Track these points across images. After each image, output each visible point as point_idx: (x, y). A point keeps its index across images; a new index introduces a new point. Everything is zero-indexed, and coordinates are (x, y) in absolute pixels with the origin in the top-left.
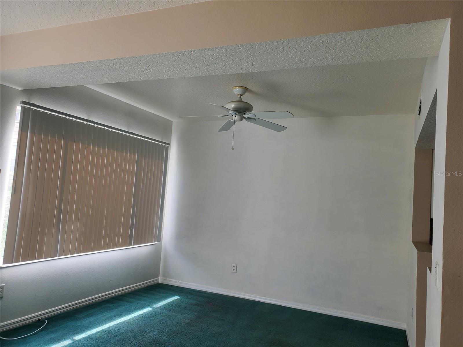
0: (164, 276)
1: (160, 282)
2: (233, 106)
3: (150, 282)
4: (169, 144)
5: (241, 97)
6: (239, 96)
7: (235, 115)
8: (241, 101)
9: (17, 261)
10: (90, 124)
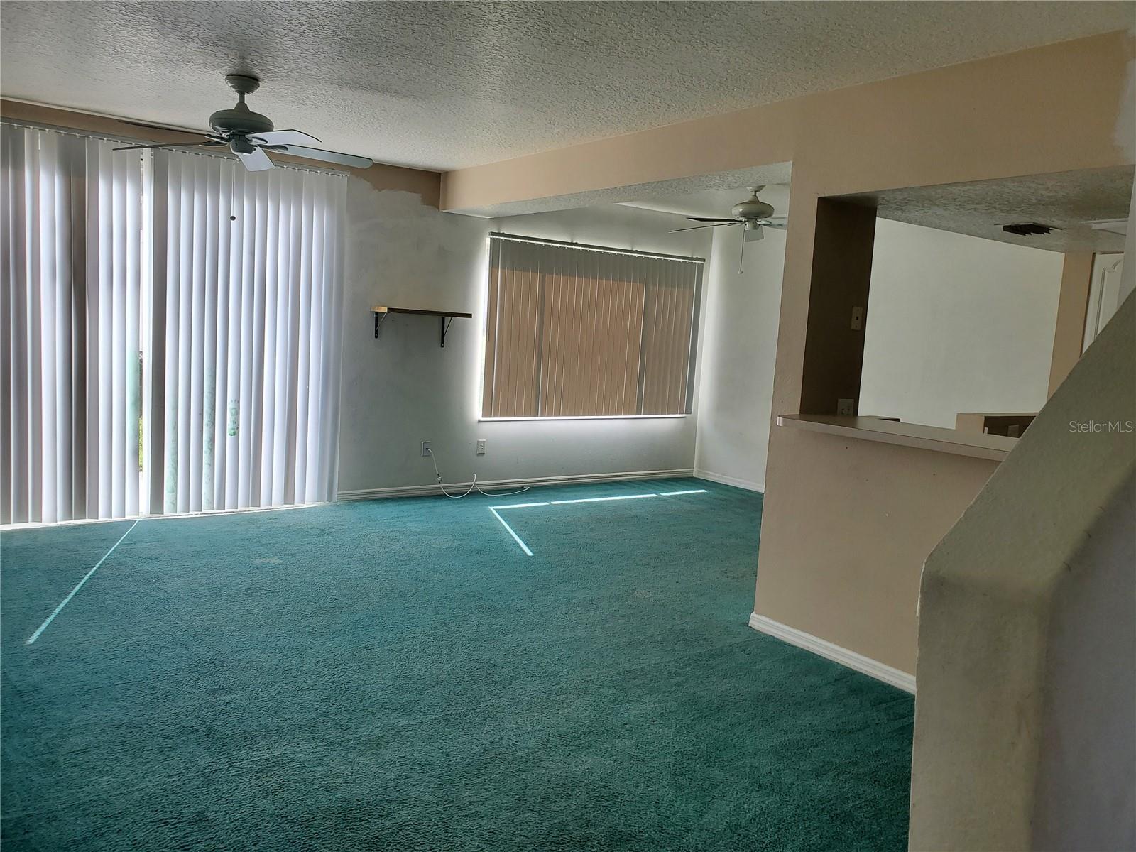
0: (700, 467)
1: (694, 476)
2: (741, 210)
3: (677, 472)
4: (704, 260)
5: (755, 194)
6: (753, 193)
7: (745, 221)
8: (755, 201)
9: (495, 416)
10: (573, 247)
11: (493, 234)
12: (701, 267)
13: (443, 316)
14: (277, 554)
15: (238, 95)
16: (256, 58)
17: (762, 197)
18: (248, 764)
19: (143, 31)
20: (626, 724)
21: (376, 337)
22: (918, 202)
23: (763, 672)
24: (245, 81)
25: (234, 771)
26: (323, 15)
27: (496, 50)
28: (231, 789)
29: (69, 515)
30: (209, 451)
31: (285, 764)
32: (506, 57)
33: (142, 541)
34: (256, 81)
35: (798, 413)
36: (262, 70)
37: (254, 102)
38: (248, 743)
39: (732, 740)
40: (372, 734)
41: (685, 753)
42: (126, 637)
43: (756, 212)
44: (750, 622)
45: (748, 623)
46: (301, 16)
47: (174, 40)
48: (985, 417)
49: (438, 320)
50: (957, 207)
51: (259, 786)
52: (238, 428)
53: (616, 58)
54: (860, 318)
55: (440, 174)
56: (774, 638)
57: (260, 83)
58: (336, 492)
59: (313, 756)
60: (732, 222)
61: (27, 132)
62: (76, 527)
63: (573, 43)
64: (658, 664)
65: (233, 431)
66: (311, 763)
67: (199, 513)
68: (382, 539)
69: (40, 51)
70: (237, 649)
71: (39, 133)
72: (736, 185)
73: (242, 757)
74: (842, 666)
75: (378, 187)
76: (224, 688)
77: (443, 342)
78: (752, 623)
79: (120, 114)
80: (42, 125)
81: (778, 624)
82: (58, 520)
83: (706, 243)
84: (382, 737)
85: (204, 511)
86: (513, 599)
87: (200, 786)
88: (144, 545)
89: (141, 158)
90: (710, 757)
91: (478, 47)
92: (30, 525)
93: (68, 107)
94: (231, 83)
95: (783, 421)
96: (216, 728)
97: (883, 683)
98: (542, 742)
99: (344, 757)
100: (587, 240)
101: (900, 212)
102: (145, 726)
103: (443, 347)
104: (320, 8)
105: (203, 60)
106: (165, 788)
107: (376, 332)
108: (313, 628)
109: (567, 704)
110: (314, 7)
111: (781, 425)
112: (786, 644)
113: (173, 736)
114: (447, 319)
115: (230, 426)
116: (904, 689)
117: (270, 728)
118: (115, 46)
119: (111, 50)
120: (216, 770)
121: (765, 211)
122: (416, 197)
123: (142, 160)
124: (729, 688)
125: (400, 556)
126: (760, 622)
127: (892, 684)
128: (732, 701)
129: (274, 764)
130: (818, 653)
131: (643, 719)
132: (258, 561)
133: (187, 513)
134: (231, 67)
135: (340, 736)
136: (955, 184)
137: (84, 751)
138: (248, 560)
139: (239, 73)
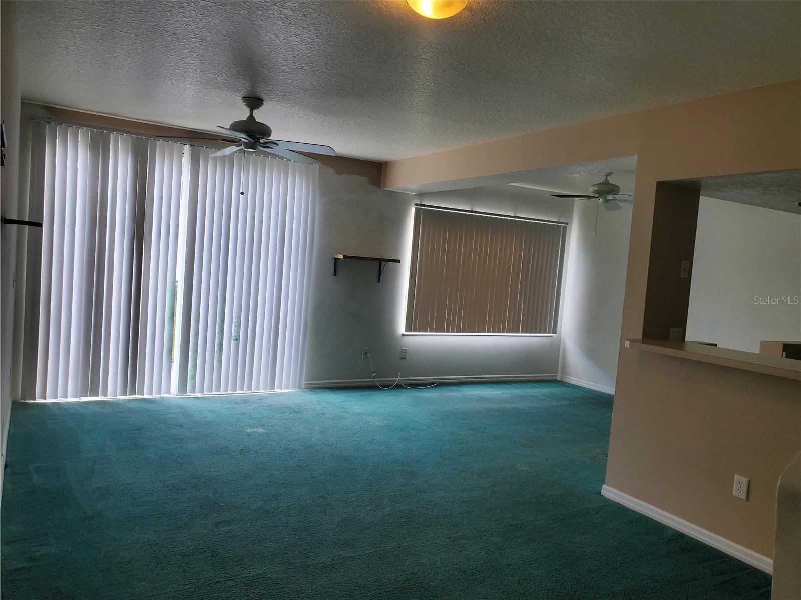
0: (563, 374)
1: (558, 379)
2: (595, 189)
3: (545, 376)
4: (568, 224)
5: (607, 178)
6: (605, 178)
7: (598, 197)
8: (606, 183)
9: (415, 331)
10: (473, 214)
11: (416, 205)
12: (565, 229)
13: (381, 262)
14: (262, 426)
15: (248, 111)
16: (263, 86)
17: (611, 180)
18: (239, 580)
19: (190, 70)
20: (510, 565)
21: (335, 275)
22: (733, 186)
23: (612, 530)
24: (254, 102)
25: (229, 584)
26: (309, 57)
27: (426, 79)
28: (227, 597)
29: (125, 393)
30: (218, 352)
31: (265, 581)
32: (432, 84)
33: (172, 413)
34: (261, 102)
35: (641, 338)
36: (266, 94)
37: (260, 116)
38: (239, 563)
39: (590, 583)
40: (326, 562)
41: (555, 591)
42: (159, 481)
43: (606, 190)
44: (602, 492)
45: (600, 493)
46: (294, 58)
47: (210, 76)
48: (784, 345)
49: (376, 264)
50: (764, 189)
51: (247, 596)
52: (239, 336)
53: (511, 84)
54: (687, 269)
55: (382, 164)
56: (620, 504)
57: (264, 103)
58: (304, 382)
59: (285, 576)
60: (589, 197)
61: (112, 137)
62: (129, 401)
63: (481, 74)
64: (533, 521)
65: (235, 338)
66: (282, 581)
67: (210, 394)
68: (334, 417)
69: (123, 83)
70: (234, 494)
71: (120, 137)
72: (594, 172)
73: (235, 574)
74: (674, 529)
75: (340, 173)
76: (224, 522)
77: (379, 279)
78: (603, 493)
79: (171, 124)
80: (121, 132)
81: (623, 494)
82: (118, 395)
83: (568, 212)
84: (333, 565)
85: (214, 393)
86: (426, 467)
87: (206, 594)
88: (173, 416)
89: (183, 152)
90: (574, 596)
91: (413, 77)
92: (100, 398)
93: (140, 120)
94: (245, 102)
95: (630, 345)
96: (218, 551)
97: (706, 545)
98: (448, 576)
99: (306, 578)
100: (483, 209)
101: (718, 193)
102: (170, 547)
103: (379, 282)
104: (308, 52)
105: (228, 88)
106: (183, 593)
107: (335, 272)
108: (286, 481)
109: (466, 547)
110: (304, 52)
111: (628, 347)
112: (629, 510)
113: (189, 555)
114: (383, 264)
115: (234, 334)
116: (723, 551)
117: (255, 553)
118: (171, 80)
119: (169, 83)
120: (217, 582)
121: (614, 190)
122: (365, 180)
123: (184, 154)
124: (587, 542)
125: (347, 430)
126: (609, 492)
127: (713, 546)
128: (589, 553)
129: (257, 580)
130: (653, 518)
131: (523, 562)
132: (249, 430)
133: (202, 394)
134: (244, 92)
135: (303, 562)
136: (764, 173)
137: (129, 562)
138: (242, 429)
139: (250, 96)
